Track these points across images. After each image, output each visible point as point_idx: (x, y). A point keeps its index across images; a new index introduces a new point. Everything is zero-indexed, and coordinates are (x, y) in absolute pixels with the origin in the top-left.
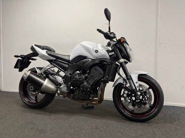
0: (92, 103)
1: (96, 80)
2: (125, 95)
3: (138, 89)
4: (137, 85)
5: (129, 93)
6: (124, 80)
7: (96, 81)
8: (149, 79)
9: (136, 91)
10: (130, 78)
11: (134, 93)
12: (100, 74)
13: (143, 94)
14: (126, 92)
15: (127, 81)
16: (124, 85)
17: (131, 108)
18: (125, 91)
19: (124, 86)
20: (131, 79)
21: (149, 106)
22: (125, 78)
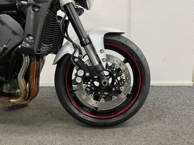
0: (10, 102)
1: (5, 49)
2: (79, 80)
3: (104, 64)
4: (102, 56)
5: (87, 74)
6: (75, 47)
7: (7, 52)
8: (125, 43)
9: (101, 69)
10: (88, 42)
11: (97, 74)
12: (14, 33)
13: (115, 75)
14: (81, 73)
15: (82, 49)
16: (76, 57)
17: (91, 104)
18: (78, 70)
19: (76, 60)
20: (90, 43)
21: (126, 96)
22: (78, 42)
